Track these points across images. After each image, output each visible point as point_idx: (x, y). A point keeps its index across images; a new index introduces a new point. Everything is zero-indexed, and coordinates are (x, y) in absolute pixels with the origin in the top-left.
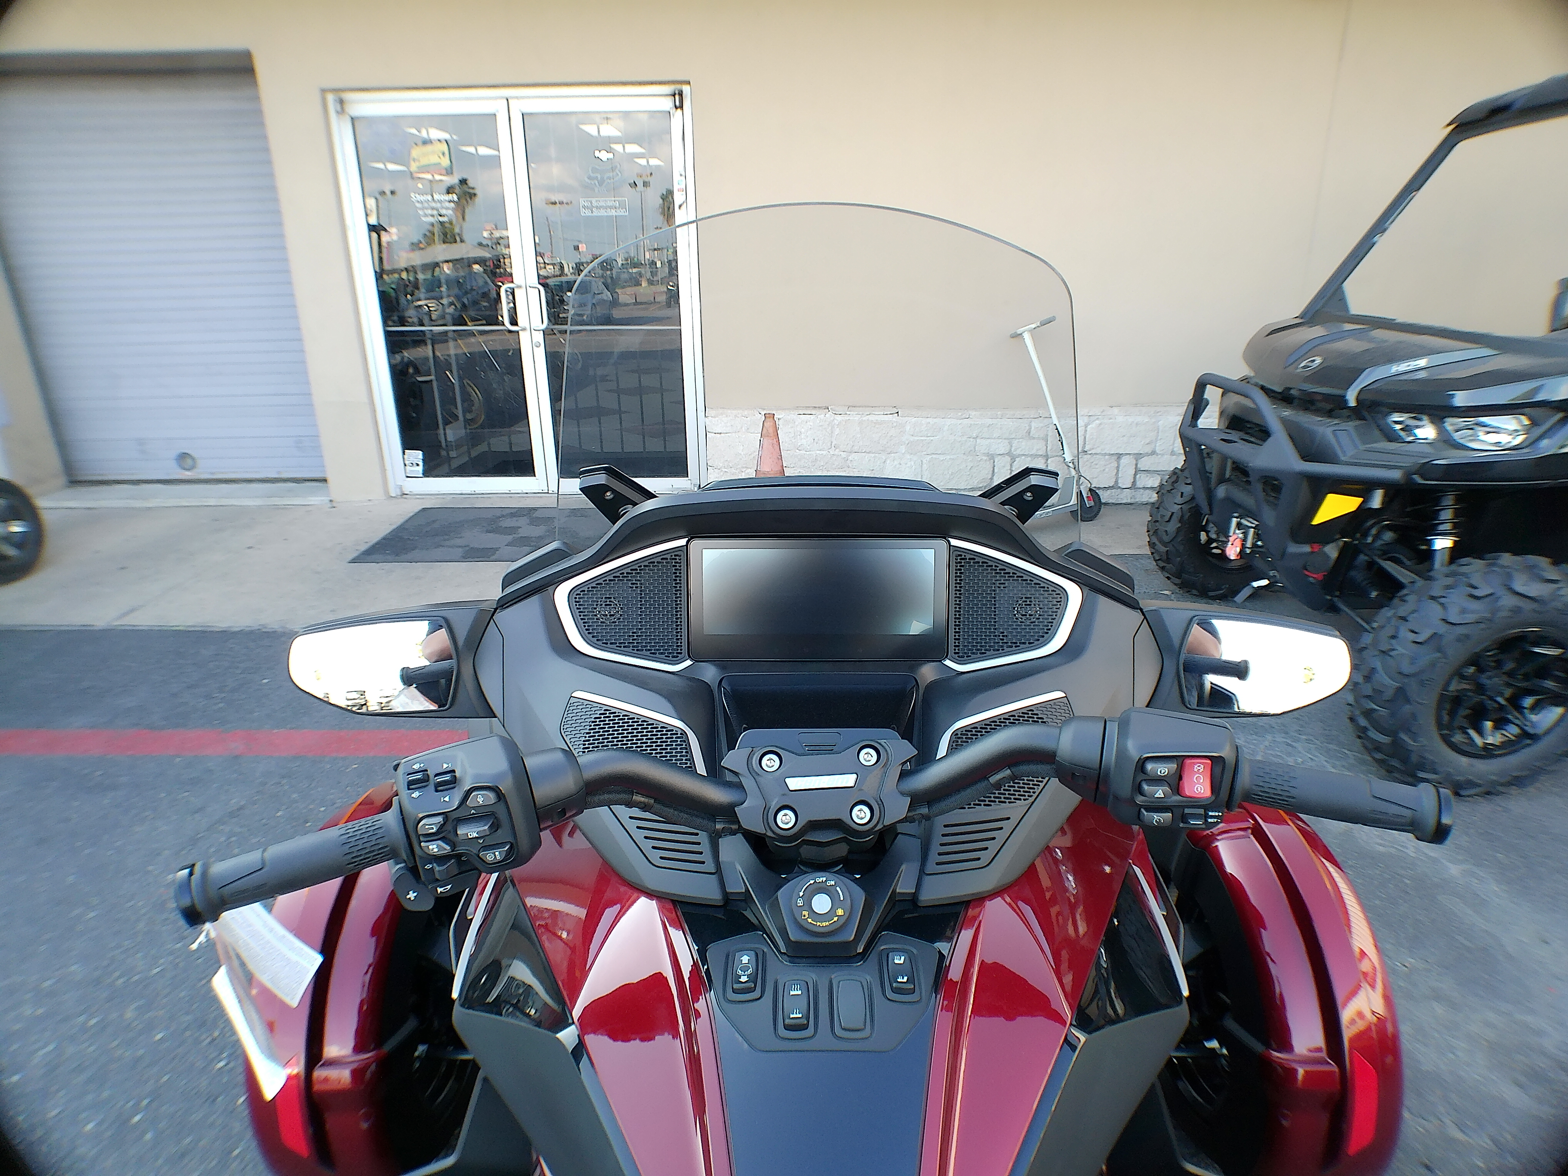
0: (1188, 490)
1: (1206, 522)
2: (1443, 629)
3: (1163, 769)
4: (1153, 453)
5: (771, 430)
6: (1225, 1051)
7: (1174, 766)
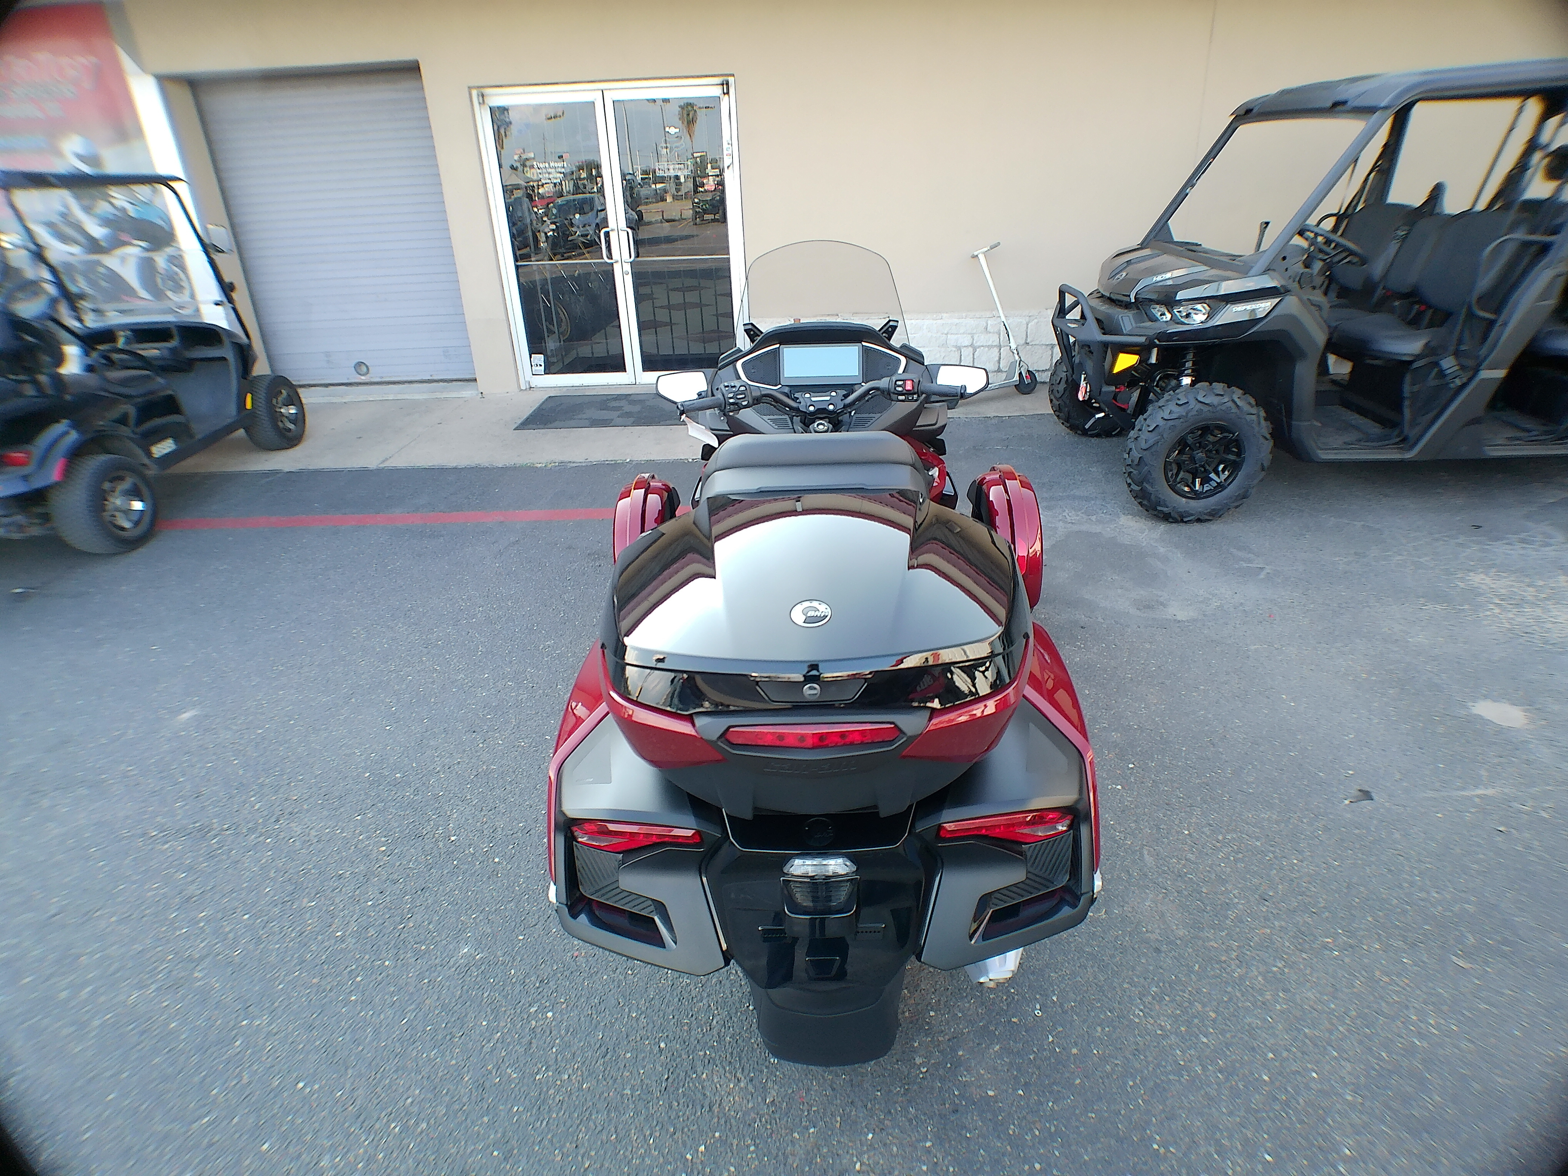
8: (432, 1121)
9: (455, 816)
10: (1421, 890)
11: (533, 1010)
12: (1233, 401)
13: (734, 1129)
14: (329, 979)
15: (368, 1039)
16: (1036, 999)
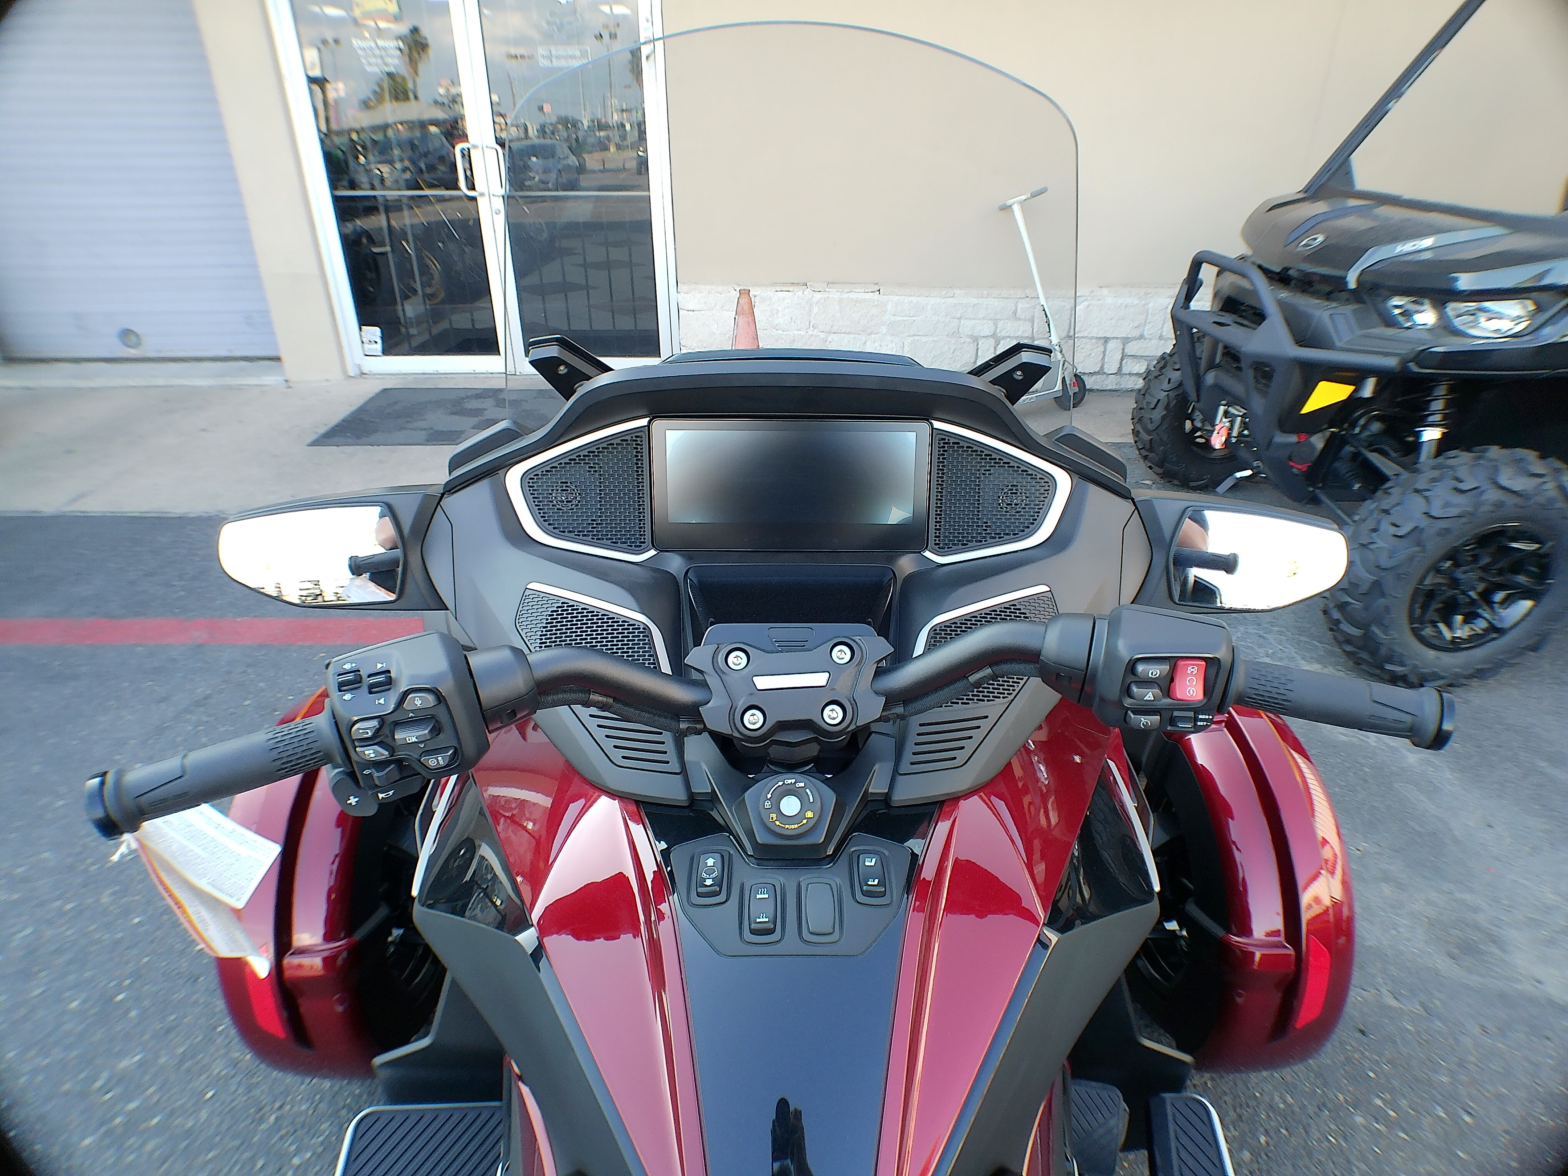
0: (1176, 376)
1: (1192, 411)
2: (1424, 522)
3: (1155, 671)
4: (1141, 337)
5: (746, 307)
6: (1184, 933)
7: (1166, 668)
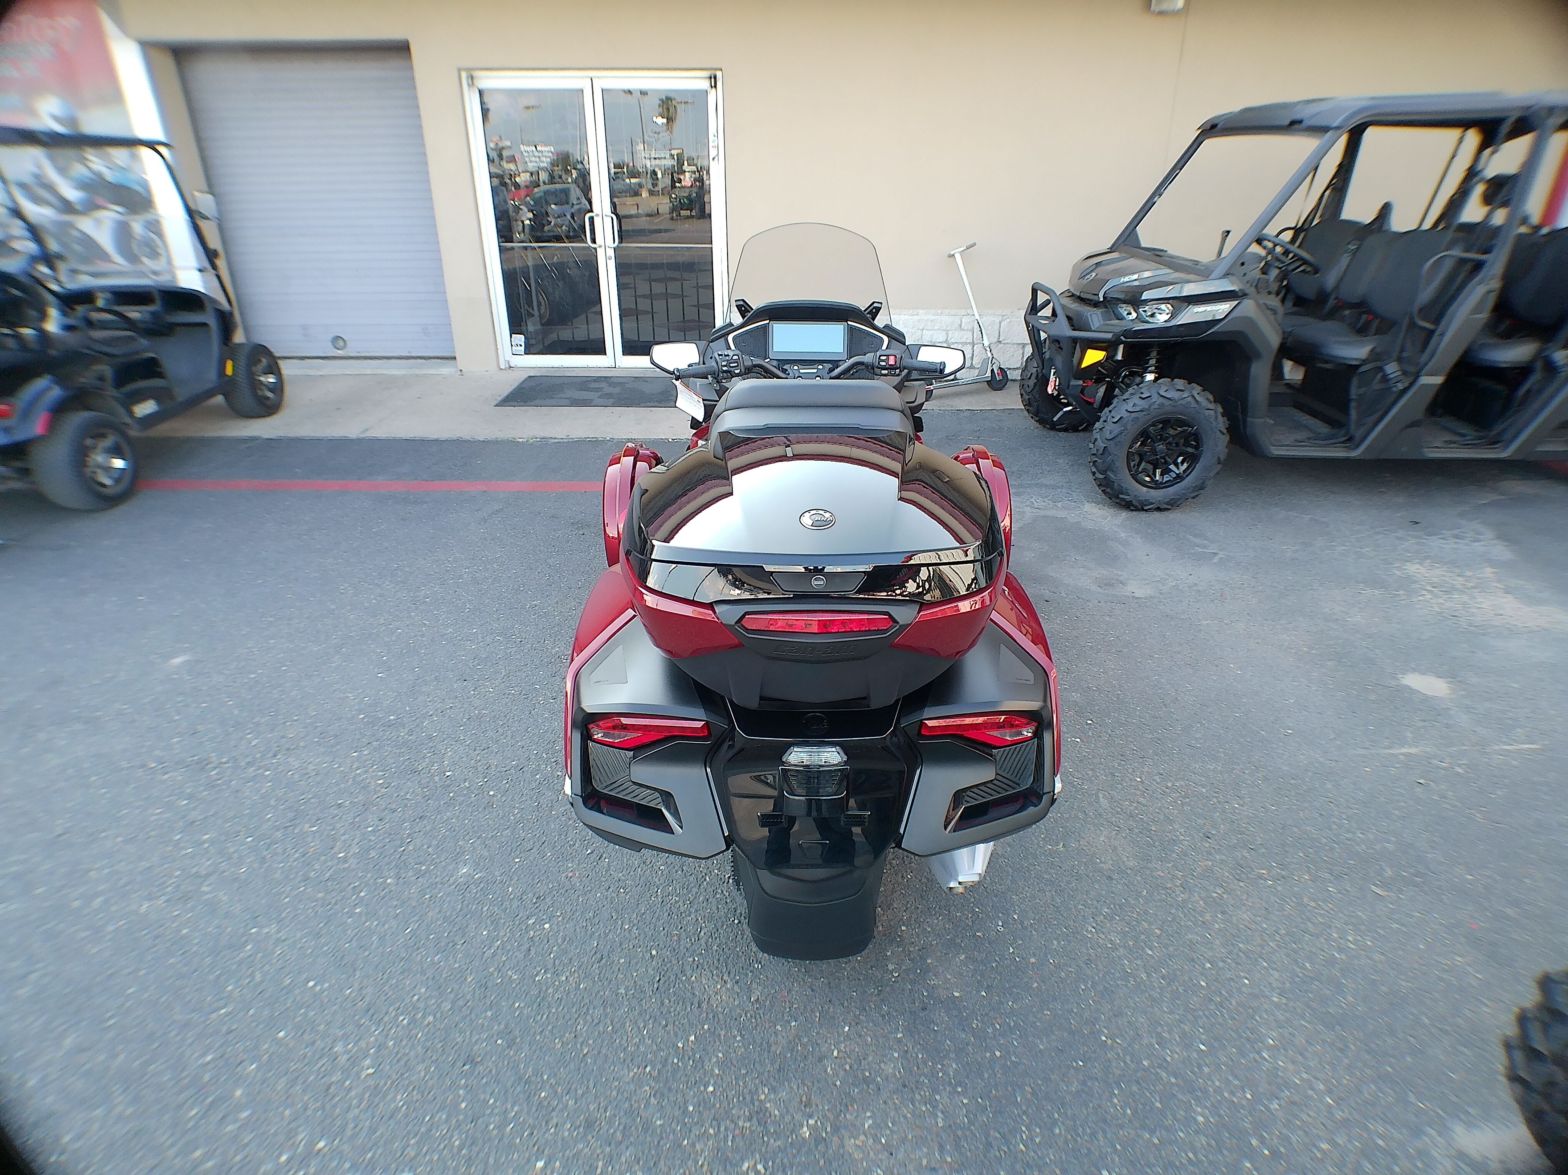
8: (438, 1015)
9: (449, 754)
10: (1349, 831)
11: (531, 922)
12: (1193, 397)
13: (722, 1022)
14: (334, 894)
15: (373, 946)
16: (999, 917)
